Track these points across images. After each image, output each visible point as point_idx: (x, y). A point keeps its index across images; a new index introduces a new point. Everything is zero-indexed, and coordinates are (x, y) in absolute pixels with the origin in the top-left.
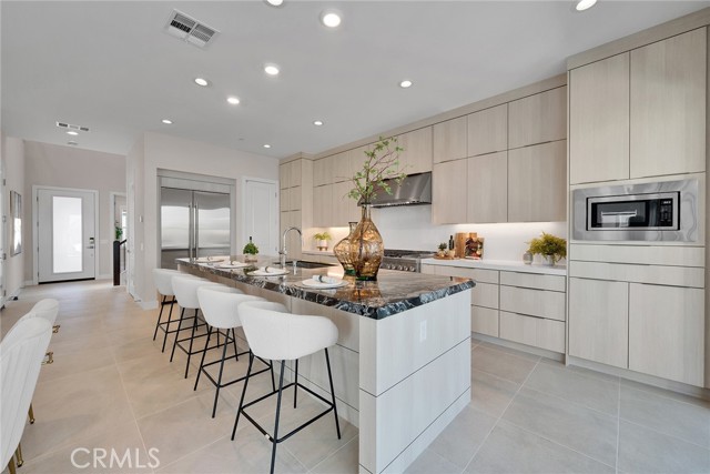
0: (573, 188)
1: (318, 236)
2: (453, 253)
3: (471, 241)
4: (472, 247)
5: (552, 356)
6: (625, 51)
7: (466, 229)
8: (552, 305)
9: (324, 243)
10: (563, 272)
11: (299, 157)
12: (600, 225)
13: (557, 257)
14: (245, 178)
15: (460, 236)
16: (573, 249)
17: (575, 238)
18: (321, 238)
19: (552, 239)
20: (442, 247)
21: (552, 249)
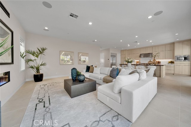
0: (175, 56)
3: (159, 62)
5: (172, 74)
7: (158, 60)
8: (173, 68)
10: (174, 65)
14: (118, 53)
16: (175, 62)
21: (172, 62)
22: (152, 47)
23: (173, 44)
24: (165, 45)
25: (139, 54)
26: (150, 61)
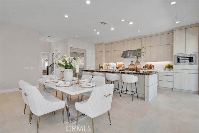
0: (175, 55)
1: (106, 65)
2: (147, 68)
3: (151, 66)
4: (151, 67)
5: (170, 89)
6: (184, 28)
7: (149, 63)
8: (170, 79)
9: (109, 67)
10: (173, 72)
11: (102, 44)
12: (180, 62)
13: (171, 69)
14: (88, 49)
15: (148, 64)
16: (175, 67)
17: (175, 65)
18: (108, 65)
19: (170, 65)
20: (144, 67)
21: (170, 67)
22: (141, 38)
23: (172, 32)
24: (160, 35)
25: (122, 52)
26: (132, 64)
